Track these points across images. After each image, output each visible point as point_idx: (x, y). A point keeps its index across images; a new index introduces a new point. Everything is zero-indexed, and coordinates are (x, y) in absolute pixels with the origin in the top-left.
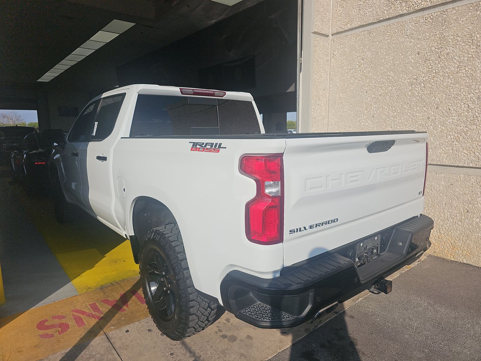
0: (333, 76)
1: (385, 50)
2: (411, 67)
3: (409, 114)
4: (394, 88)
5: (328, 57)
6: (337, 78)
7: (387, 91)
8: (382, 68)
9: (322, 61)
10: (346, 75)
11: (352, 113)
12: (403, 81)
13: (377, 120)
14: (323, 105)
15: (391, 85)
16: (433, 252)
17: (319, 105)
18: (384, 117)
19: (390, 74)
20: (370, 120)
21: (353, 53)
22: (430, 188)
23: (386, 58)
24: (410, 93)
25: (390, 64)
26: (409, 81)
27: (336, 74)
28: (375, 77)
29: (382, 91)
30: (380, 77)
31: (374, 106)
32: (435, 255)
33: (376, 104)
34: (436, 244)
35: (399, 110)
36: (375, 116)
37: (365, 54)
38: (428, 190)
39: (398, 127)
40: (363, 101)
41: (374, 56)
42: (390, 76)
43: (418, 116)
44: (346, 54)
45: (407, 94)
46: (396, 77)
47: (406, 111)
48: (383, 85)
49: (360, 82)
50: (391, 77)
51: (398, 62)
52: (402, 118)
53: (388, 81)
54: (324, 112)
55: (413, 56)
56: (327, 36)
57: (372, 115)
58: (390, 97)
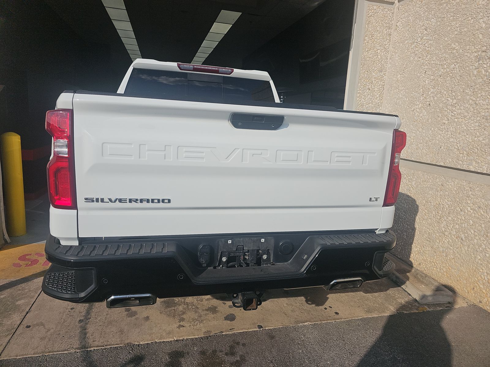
0: (393, 54)
1: (452, 14)
2: (481, 35)
3: (471, 101)
4: (457, 66)
5: (390, 30)
6: (397, 56)
7: (448, 70)
8: (446, 39)
9: (379, 35)
10: (406, 51)
11: (407, 99)
12: (469, 56)
13: (433, 110)
14: (376, 89)
15: (455, 61)
16: (478, 301)
17: (370, 89)
18: (441, 105)
19: (454, 46)
20: (425, 110)
21: (417, 22)
22: (486, 208)
23: (453, 24)
24: (475, 72)
25: (456, 33)
26: (476, 54)
27: (397, 51)
28: (437, 51)
29: (442, 70)
30: (443, 51)
31: (432, 90)
32: (480, 306)
33: (434, 88)
34: (484, 291)
35: (460, 96)
36: (431, 104)
37: (429, 22)
38: (482, 211)
39: (455, 119)
40: (421, 84)
41: (438, 23)
42: (454, 49)
43: (481, 104)
44: (409, 23)
45: (471, 74)
46: (461, 51)
47: (468, 97)
48: (445, 62)
49: (419, 59)
50: (455, 51)
51: (466, 29)
52: (462, 108)
53: (452, 56)
54: (378, 99)
55: (485, 19)
56: (392, 3)
57: (428, 103)
58: (451, 77)
